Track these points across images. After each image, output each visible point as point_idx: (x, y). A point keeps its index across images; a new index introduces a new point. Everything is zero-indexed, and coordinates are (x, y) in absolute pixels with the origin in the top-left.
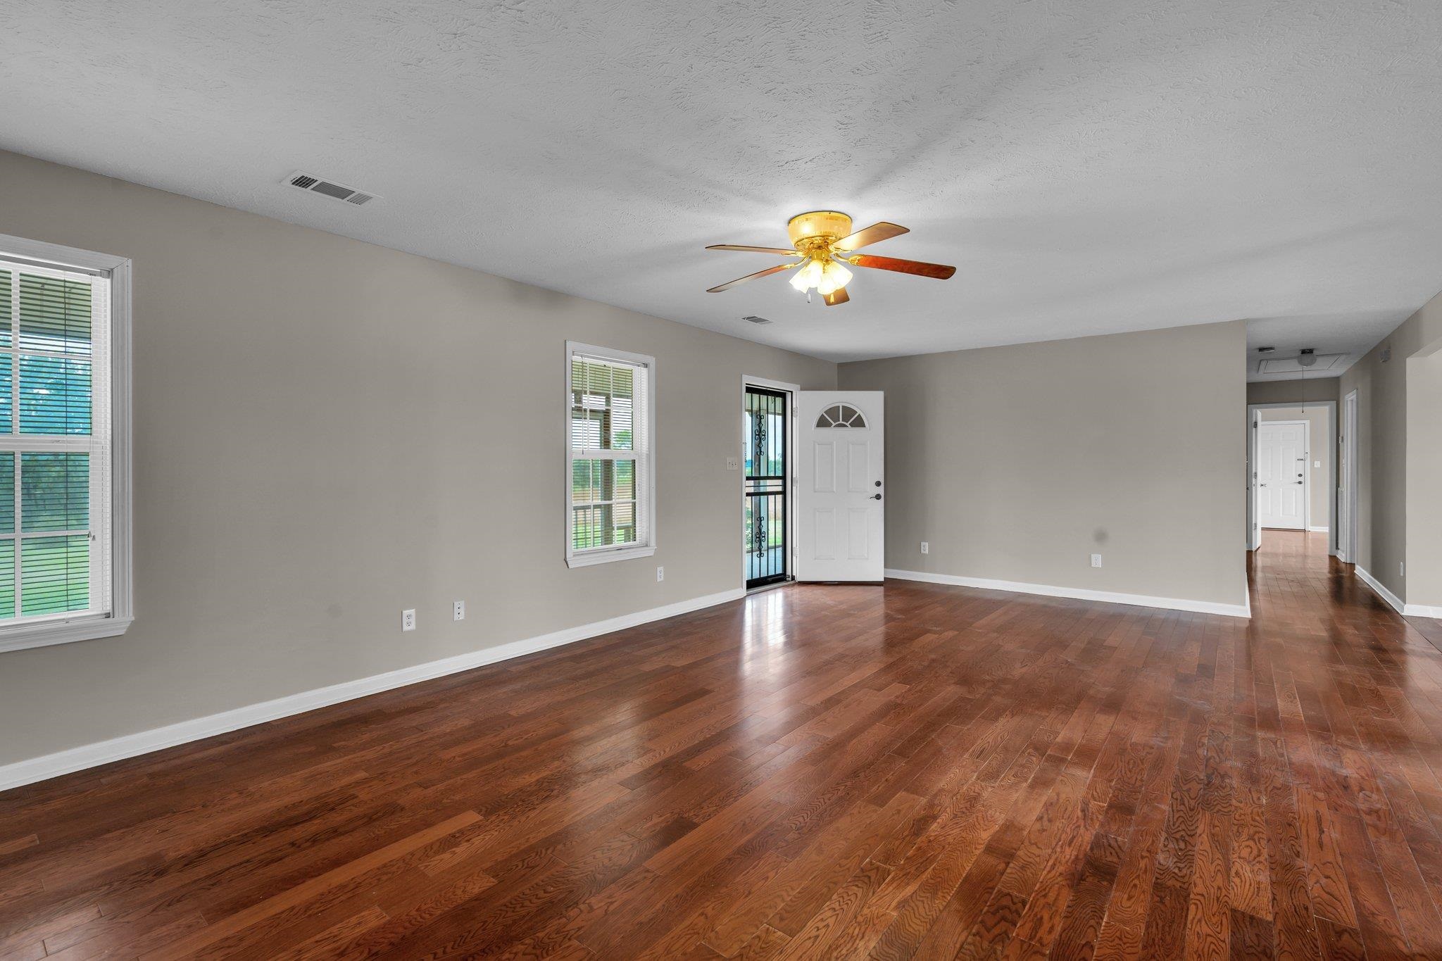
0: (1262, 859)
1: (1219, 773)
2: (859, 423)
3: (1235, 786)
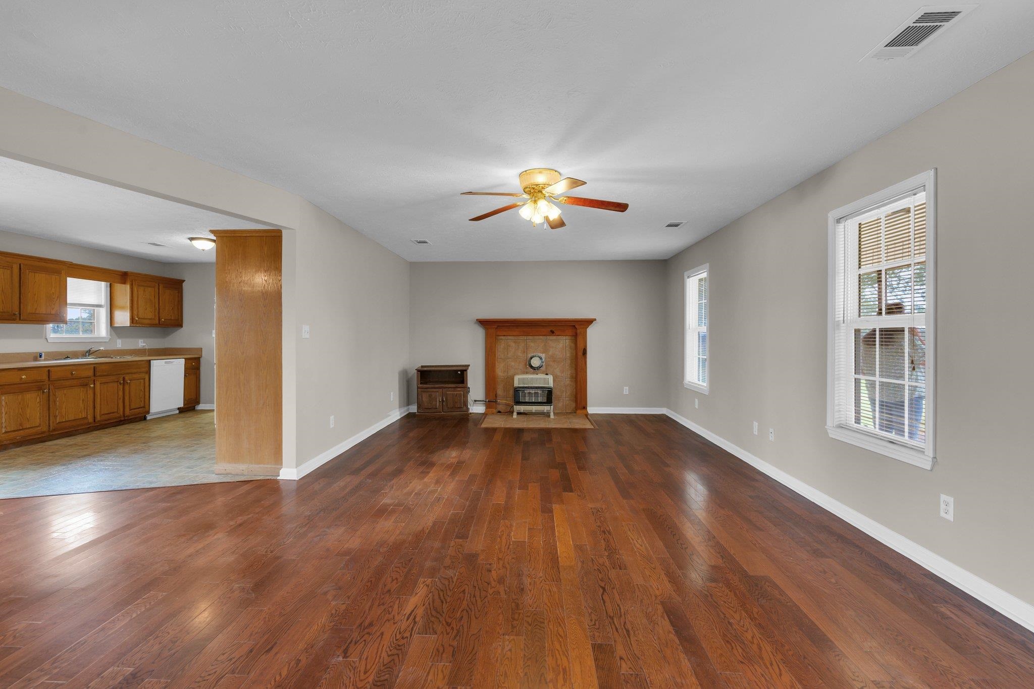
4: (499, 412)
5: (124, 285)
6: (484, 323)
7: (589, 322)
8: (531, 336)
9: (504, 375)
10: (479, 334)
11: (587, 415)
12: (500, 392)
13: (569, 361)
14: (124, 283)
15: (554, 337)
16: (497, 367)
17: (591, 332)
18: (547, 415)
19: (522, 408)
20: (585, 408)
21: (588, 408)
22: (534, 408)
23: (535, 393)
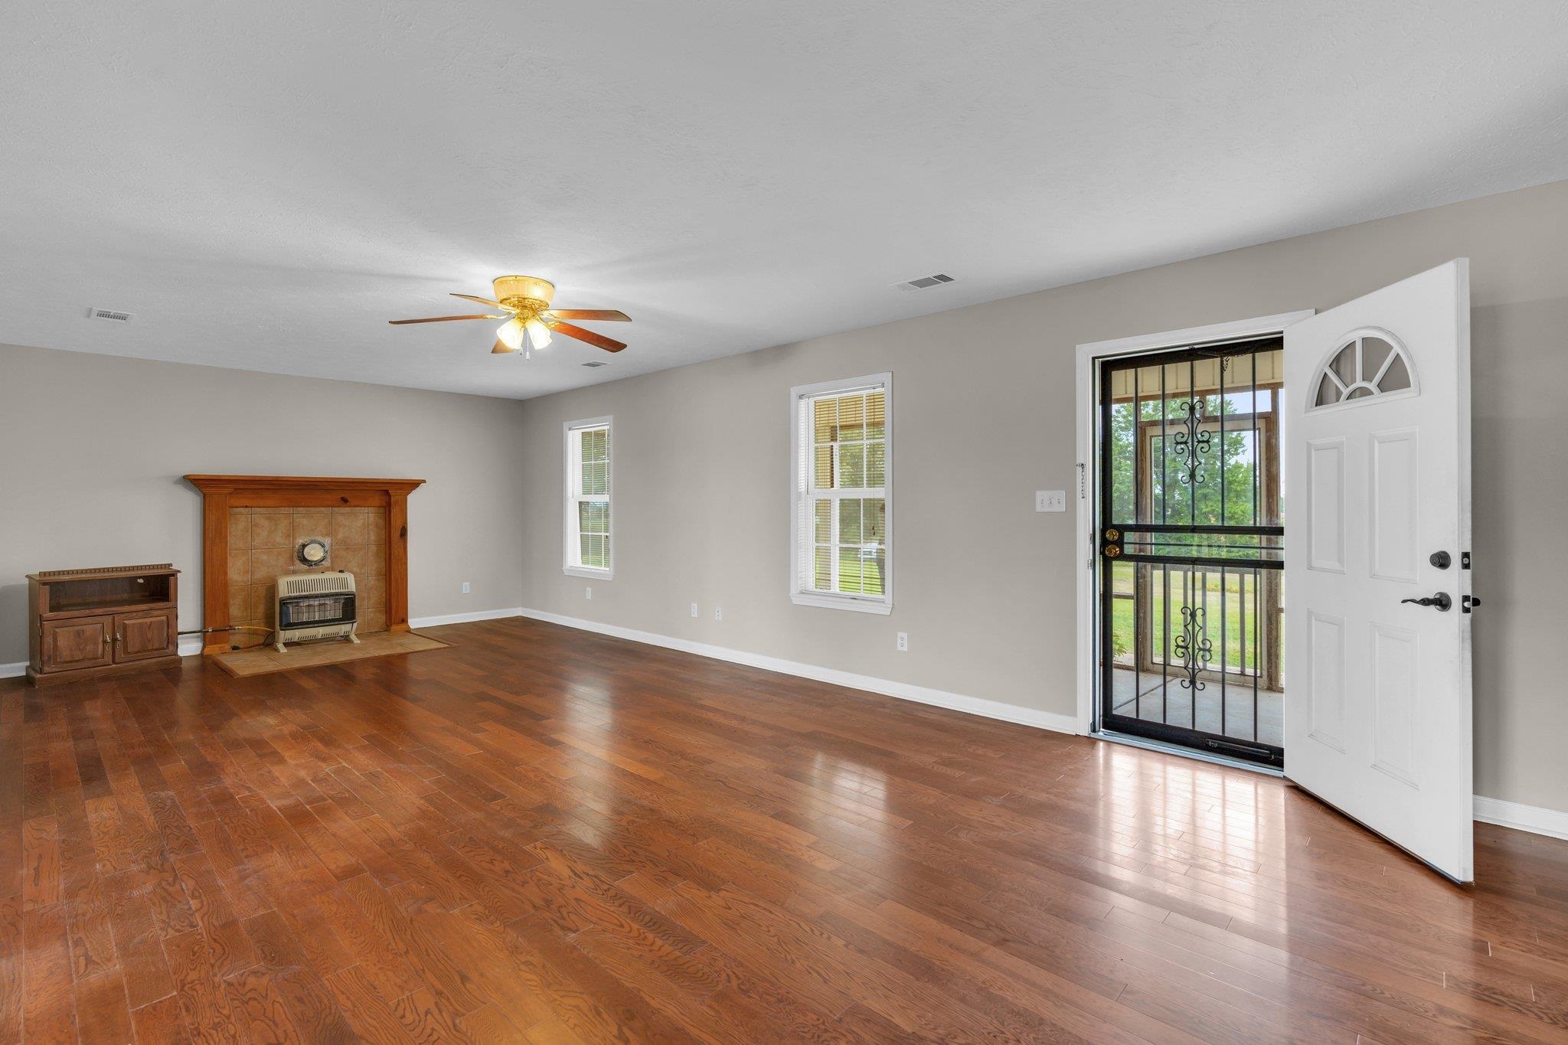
0: (95, 825)
1: (155, 869)
2: (1396, 379)
3: (132, 865)
4: (235, 648)
6: (198, 483)
7: (414, 485)
8: (303, 507)
9: (245, 579)
10: (189, 503)
11: (409, 631)
12: (235, 611)
13: (373, 548)
15: (347, 510)
16: (229, 565)
17: (413, 499)
18: (346, 639)
19: (296, 634)
20: (404, 621)
21: (409, 621)
22: (320, 632)
23: (320, 605)
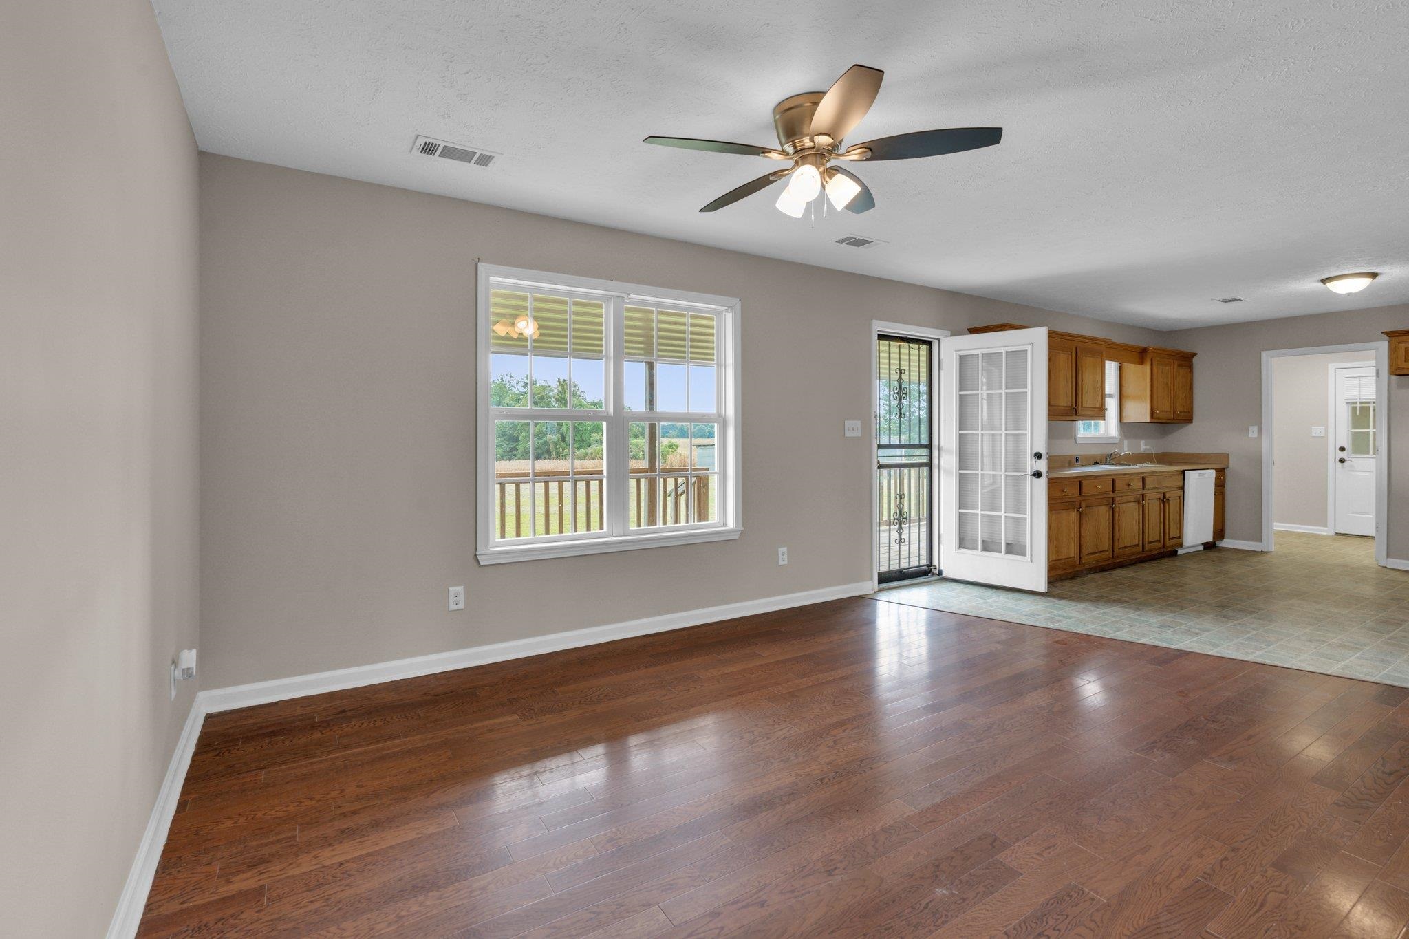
5: (1141, 366)
14: (1142, 362)
